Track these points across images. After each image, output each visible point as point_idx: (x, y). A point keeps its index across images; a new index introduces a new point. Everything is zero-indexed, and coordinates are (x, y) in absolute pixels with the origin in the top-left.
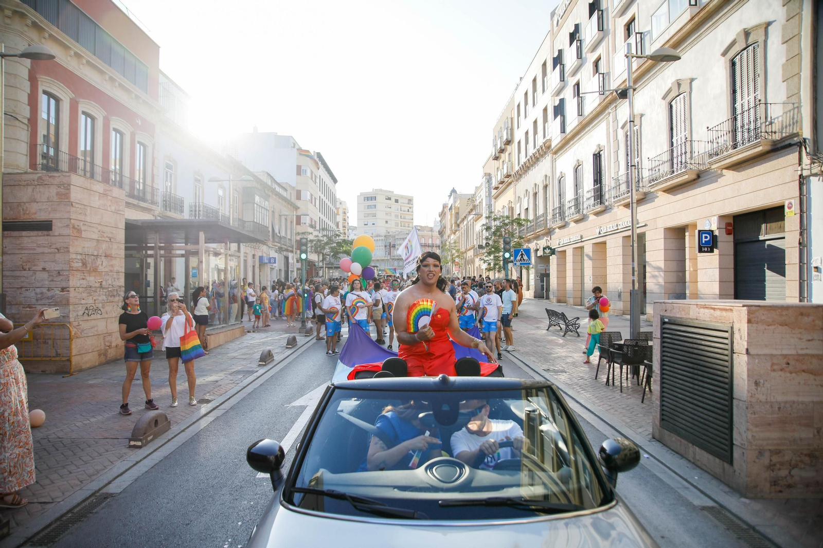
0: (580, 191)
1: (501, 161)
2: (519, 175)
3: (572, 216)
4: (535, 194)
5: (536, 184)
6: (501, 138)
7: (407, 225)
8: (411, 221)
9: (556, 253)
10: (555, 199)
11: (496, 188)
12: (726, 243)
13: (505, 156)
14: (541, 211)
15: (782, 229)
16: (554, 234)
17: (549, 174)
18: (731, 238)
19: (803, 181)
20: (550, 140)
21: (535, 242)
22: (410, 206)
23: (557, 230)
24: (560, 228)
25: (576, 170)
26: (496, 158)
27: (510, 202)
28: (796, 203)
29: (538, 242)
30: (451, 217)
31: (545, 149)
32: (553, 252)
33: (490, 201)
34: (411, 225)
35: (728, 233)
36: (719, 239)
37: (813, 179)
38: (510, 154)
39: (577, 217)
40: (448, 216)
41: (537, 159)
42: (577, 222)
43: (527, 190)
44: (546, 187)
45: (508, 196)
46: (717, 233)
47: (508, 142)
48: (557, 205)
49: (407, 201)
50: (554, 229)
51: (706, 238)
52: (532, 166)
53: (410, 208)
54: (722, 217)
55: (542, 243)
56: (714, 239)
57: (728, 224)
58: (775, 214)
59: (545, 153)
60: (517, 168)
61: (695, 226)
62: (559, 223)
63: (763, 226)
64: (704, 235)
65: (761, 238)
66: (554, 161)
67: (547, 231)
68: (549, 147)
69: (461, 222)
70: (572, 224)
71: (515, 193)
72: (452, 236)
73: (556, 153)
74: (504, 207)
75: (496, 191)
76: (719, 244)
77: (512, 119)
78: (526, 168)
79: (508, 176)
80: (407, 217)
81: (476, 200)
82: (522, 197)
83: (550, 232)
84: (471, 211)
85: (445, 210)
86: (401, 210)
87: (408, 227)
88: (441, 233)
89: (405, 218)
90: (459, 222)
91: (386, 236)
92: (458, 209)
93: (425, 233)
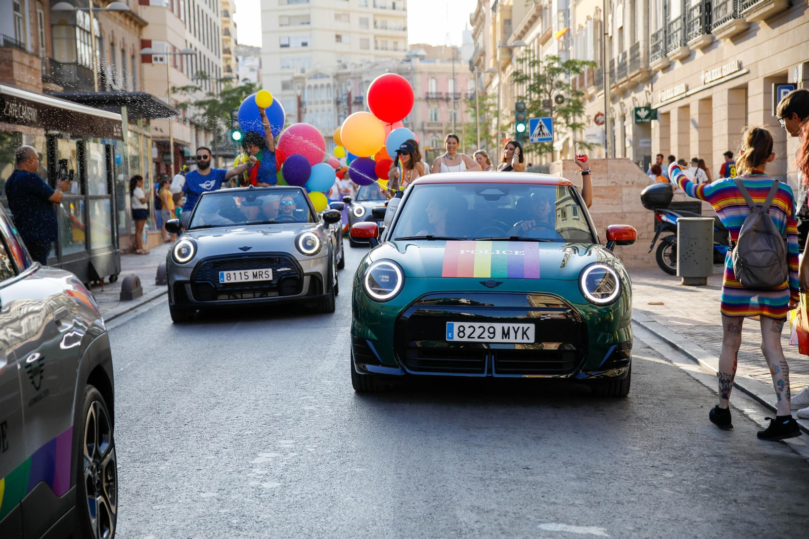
0: (687, 5)
7: (390, 45)
8: (401, 33)
9: (659, 116)
10: (658, 14)
16: (655, 81)
21: (633, 95)
23: (660, 74)
24: (663, 70)
29: (637, 95)
32: (655, 114)
34: (401, 46)
39: (682, 51)
42: (682, 60)
48: (660, 25)
50: (656, 72)
55: (640, 98)
62: (662, 62)
67: (646, 75)
70: (677, 64)
80: (391, 23)
83: (650, 78)
84: (535, 18)
85: (483, 8)
86: (375, 6)
87: (396, 50)
88: (475, 65)
89: (385, 27)
90: (511, 42)
91: (337, 76)
92: (510, 9)
93: (439, 65)
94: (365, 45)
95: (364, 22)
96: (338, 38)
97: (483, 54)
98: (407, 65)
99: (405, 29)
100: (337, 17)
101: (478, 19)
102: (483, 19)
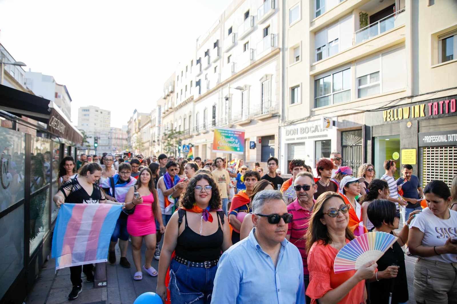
0: (206, 120)
1: (167, 100)
2: (177, 109)
3: (202, 131)
4: (185, 119)
5: (185, 115)
6: (168, 89)
7: (106, 126)
10: (194, 122)
11: (164, 113)
12: (259, 146)
13: (169, 98)
14: (187, 127)
15: (274, 142)
16: (193, 138)
17: (192, 110)
18: (260, 144)
19: (279, 128)
20: (193, 96)
22: (109, 116)
23: (195, 136)
24: (196, 135)
25: (204, 111)
26: (165, 98)
27: (171, 121)
28: (278, 134)
29: (186, 141)
30: (136, 124)
31: (191, 99)
32: (193, 146)
33: (160, 119)
35: (260, 142)
36: (256, 145)
37: (282, 127)
38: (172, 98)
39: (204, 131)
40: (134, 124)
41: (186, 103)
42: (204, 133)
43: (180, 117)
44: (190, 116)
45: (171, 118)
46: (256, 142)
47: (172, 92)
48: (195, 125)
49: (107, 113)
51: (252, 144)
52: (184, 105)
53: (109, 117)
54: (258, 137)
55: (188, 141)
56: (255, 144)
57: (260, 140)
58: (272, 137)
59: (190, 101)
60: (176, 106)
61: (249, 139)
62: (196, 133)
63: (270, 141)
64: (252, 143)
65: (269, 145)
66: (194, 106)
67: (190, 136)
68: (192, 99)
69: (142, 128)
70: (202, 135)
71: (174, 117)
72: (136, 135)
73: (196, 102)
74: (168, 123)
75: (164, 114)
76: (257, 146)
77: (174, 82)
78: (181, 106)
79: (171, 108)
81: (151, 117)
82: (178, 119)
84: (149, 122)
85: (131, 120)
86: (104, 118)
87: (108, 127)
88: (128, 132)
89: (106, 123)
90: (140, 127)
91: (95, 132)
92: (140, 120)
93: (118, 131)
94: (101, 126)
95: (101, 121)
96: (95, 124)
97: (131, 129)
98: (111, 131)
99: (110, 123)
100: (95, 120)
101: (130, 122)
102: (131, 122)
